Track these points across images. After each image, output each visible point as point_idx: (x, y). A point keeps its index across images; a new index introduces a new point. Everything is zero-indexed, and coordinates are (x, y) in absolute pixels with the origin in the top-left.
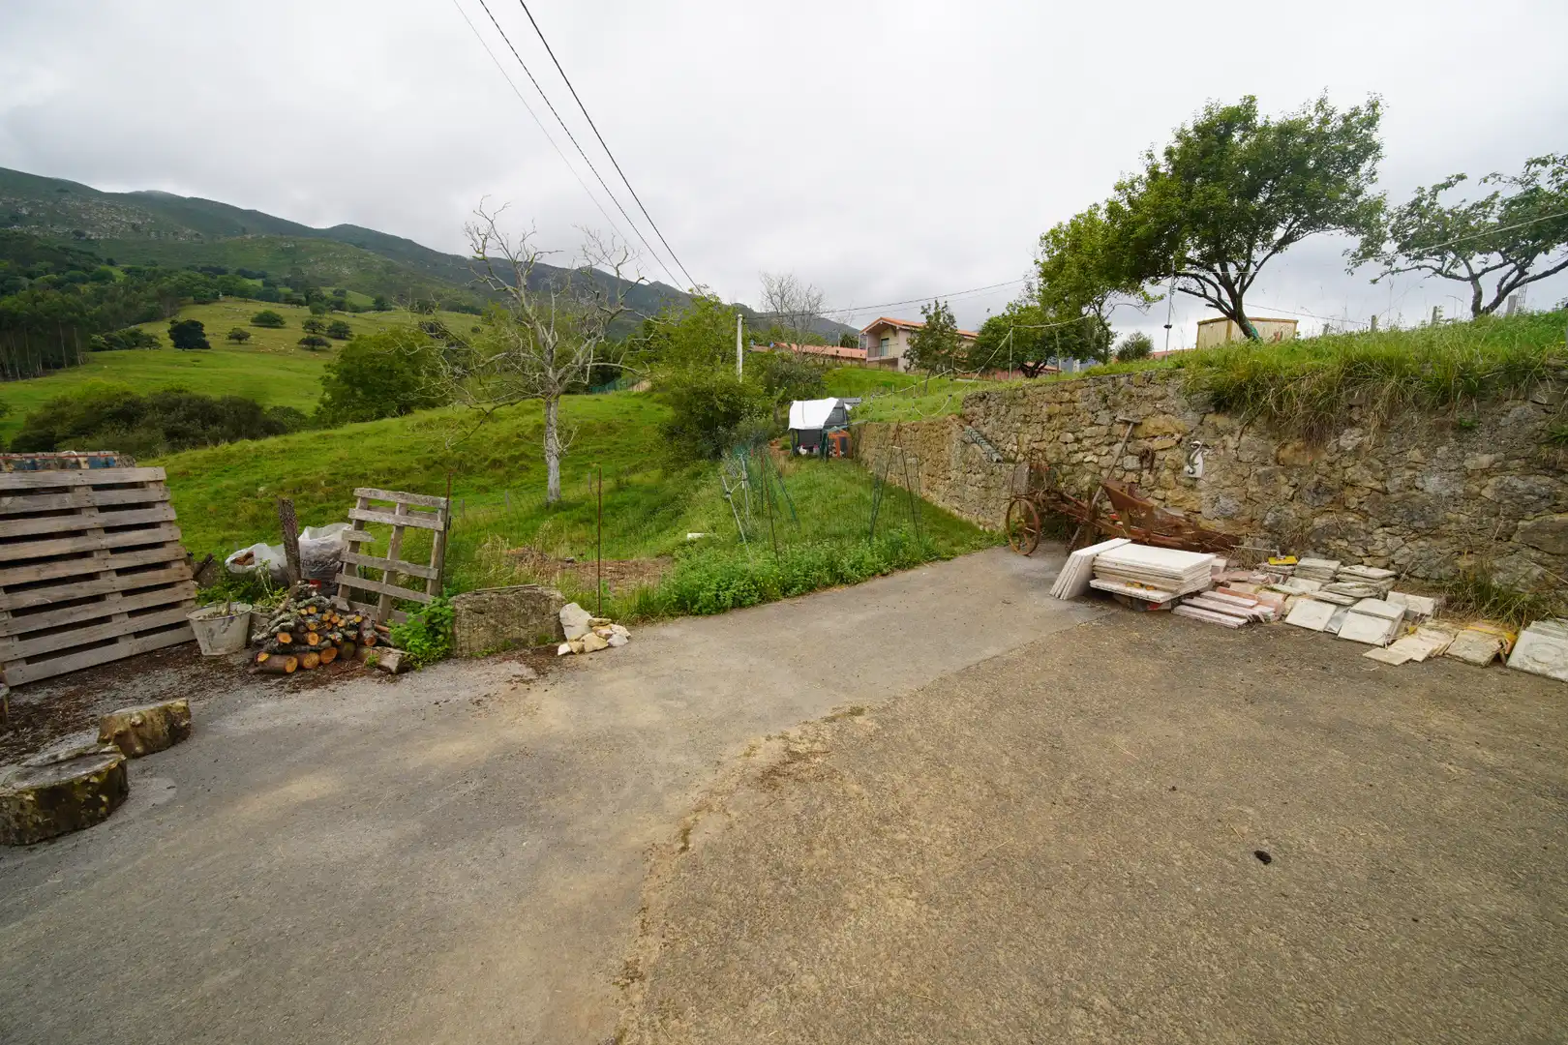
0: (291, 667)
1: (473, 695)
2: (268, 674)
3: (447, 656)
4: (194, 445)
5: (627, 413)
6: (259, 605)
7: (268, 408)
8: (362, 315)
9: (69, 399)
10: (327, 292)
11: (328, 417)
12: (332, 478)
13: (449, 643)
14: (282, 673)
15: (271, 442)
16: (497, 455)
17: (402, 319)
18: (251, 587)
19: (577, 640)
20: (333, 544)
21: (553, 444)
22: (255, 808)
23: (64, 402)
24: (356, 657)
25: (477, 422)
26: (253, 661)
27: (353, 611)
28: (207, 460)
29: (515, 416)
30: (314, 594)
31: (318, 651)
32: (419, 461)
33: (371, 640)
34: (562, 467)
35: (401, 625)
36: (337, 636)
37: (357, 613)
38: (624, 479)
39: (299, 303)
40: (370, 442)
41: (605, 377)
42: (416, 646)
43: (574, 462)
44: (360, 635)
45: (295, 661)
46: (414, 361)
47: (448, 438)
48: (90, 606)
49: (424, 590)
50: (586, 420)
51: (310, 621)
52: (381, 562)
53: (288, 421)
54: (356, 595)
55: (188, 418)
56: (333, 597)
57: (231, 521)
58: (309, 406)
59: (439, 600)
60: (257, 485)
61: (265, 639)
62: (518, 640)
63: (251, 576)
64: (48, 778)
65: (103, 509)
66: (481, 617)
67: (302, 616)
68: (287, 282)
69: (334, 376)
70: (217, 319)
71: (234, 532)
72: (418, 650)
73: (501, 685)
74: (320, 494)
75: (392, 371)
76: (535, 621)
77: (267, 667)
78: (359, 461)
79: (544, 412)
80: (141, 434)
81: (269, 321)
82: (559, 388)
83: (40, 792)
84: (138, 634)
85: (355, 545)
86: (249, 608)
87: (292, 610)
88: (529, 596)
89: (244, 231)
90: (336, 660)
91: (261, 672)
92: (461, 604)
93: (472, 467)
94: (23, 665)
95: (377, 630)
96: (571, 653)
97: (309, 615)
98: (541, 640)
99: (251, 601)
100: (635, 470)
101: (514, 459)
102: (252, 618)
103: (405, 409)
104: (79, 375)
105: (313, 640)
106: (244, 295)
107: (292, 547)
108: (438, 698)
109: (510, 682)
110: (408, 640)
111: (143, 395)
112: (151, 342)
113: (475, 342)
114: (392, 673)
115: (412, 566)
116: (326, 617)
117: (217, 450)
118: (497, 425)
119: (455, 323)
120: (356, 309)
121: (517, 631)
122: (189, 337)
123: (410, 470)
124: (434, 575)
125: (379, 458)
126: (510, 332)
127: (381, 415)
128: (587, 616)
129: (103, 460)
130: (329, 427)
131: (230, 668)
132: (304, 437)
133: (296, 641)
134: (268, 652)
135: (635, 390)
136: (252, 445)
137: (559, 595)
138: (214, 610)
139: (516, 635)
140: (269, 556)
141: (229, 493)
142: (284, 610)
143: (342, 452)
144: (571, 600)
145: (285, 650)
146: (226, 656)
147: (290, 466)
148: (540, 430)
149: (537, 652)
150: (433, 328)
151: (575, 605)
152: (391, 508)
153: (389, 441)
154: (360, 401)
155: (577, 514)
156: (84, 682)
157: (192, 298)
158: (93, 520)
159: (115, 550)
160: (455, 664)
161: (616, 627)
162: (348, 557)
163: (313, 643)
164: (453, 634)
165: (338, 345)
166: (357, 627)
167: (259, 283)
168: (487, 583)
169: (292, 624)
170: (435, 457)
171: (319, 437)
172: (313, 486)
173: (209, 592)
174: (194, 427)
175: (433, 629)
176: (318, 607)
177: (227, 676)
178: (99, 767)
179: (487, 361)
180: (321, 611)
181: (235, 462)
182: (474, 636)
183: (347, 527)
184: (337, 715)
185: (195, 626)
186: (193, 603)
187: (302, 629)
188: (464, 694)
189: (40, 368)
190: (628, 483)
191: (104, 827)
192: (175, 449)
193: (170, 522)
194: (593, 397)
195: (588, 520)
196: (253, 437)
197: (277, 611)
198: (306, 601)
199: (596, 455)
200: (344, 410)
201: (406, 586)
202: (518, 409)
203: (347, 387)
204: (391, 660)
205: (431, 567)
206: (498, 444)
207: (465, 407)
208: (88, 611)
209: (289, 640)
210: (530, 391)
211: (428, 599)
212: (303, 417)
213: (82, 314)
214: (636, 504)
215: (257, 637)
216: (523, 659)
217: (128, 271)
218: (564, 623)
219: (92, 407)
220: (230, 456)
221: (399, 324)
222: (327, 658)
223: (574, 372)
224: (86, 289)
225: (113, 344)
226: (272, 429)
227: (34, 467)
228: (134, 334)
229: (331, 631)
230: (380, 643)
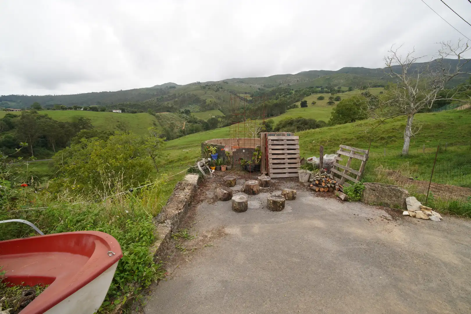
0: (317, 190)
1: (366, 216)
2: (312, 190)
3: (360, 201)
4: (302, 130)
5: (452, 119)
6: (312, 172)
7: (317, 121)
8: (345, 93)
9: (283, 120)
10: (336, 88)
11: (332, 123)
12: (330, 140)
13: (361, 197)
14: (315, 191)
15: (318, 130)
16: (383, 136)
17: (357, 92)
18: (311, 167)
19: (413, 212)
20: (332, 160)
21: (409, 132)
22: (306, 222)
23: (282, 121)
24: (333, 192)
25: (377, 124)
26: (309, 186)
27: (334, 179)
28: (304, 134)
29: (392, 122)
30: (325, 172)
31: (324, 188)
32: (355, 136)
33: (337, 189)
34: (411, 141)
35: (347, 187)
36: (329, 185)
37: (335, 180)
38: (444, 148)
39: (328, 92)
40: (342, 130)
41: (440, 105)
42: (350, 194)
43: (417, 140)
44: (335, 187)
45: (318, 188)
46: (358, 106)
47: (366, 130)
48: (283, 165)
49: (355, 178)
50: (426, 123)
51: (323, 179)
52: (344, 167)
53: (321, 124)
54: (335, 175)
55: (301, 124)
56: (329, 174)
57: (306, 149)
58: (327, 120)
59: (360, 183)
60: (313, 140)
61: (313, 181)
62: (387, 204)
63: (311, 164)
64: (274, 199)
65: (288, 145)
66: (374, 192)
67: (322, 177)
68: (326, 88)
69: (335, 112)
70: (309, 99)
71: (306, 152)
72: (351, 196)
73: (377, 217)
74: (326, 144)
75: (351, 109)
76: (394, 199)
77: (312, 188)
78: (338, 135)
79: (406, 120)
80: (293, 128)
81: (321, 98)
82: (415, 111)
83: (273, 201)
84: (289, 173)
85: (337, 161)
86: (310, 172)
87: (320, 175)
88: (393, 190)
89: (319, 76)
90: (327, 191)
91: (310, 189)
92: (367, 185)
93: (373, 139)
94: (272, 174)
95: (339, 186)
96: (409, 216)
97: (323, 178)
98: (396, 206)
99: (311, 171)
100: (451, 145)
101: (390, 137)
102: (310, 175)
103: (353, 120)
104: (285, 115)
105: (323, 184)
106: (316, 92)
107: (321, 159)
108: (355, 213)
109: (381, 217)
110: (348, 192)
111: (294, 119)
112: (297, 107)
113: (381, 97)
114: (342, 200)
115: (353, 170)
116: (327, 179)
117: (306, 131)
118: (385, 125)
119: (374, 92)
120: (343, 92)
121: (386, 200)
122: (304, 105)
123: (352, 139)
124: (360, 174)
125: (344, 135)
126: (396, 92)
127: (346, 122)
128: (419, 204)
129: (289, 134)
130: (331, 126)
131: (304, 186)
132: (325, 129)
133: (319, 184)
134: (313, 184)
135: (458, 109)
136: (313, 130)
137: (407, 192)
138: (303, 171)
139: (386, 201)
140: (316, 160)
141: (307, 142)
142: (317, 175)
143: (334, 133)
144: (412, 195)
145: (316, 185)
146: (304, 182)
147: (320, 136)
148: (403, 127)
149: (394, 210)
150: (367, 95)
151: (414, 198)
152: (349, 151)
153: (348, 130)
154: (341, 118)
155: (415, 160)
156: (280, 181)
157: (306, 95)
158: (286, 147)
159: (288, 154)
160: (362, 204)
161: (434, 212)
162: (335, 164)
163: (323, 185)
164: (363, 194)
165: (337, 103)
166: (334, 184)
167: (320, 89)
168: (378, 181)
169: (319, 179)
170: (361, 135)
171: (329, 129)
172: (325, 142)
173: (303, 166)
174: (302, 126)
175: (356, 191)
176: (326, 176)
177: (304, 188)
178: (281, 200)
179: (385, 103)
180: (326, 177)
181: (309, 135)
182: (370, 197)
183: (336, 156)
184: (326, 207)
185: (299, 174)
186: (299, 168)
187: (321, 181)
188: (363, 215)
189: (279, 114)
190: (446, 150)
191: (280, 212)
192: (298, 131)
193: (298, 149)
194: (432, 113)
195: (420, 163)
196: (313, 128)
197: (316, 175)
198: (323, 174)
199: (429, 137)
200: (336, 121)
201: (350, 175)
202: (394, 119)
203: (338, 114)
204: (343, 196)
205: (359, 172)
206: (384, 132)
207: (374, 119)
208: (283, 166)
209: (318, 183)
210: (402, 112)
211: (356, 181)
212: (325, 123)
213: (287, 102)
214: (450, 160)
215: (311, 180)
216: (387, 211)
217: (295, 91)
218: (407, 203)
219: (286, 121)
220: (308, 133)
221: (355, 94)
222: (326, 190)
223: (424, 104)
224: (288, 96)
225: (291, 108)
226: (318, 126)
227: (279, 135)
228: (294, 105)
229: (328, 183)
230: (340, 190)
